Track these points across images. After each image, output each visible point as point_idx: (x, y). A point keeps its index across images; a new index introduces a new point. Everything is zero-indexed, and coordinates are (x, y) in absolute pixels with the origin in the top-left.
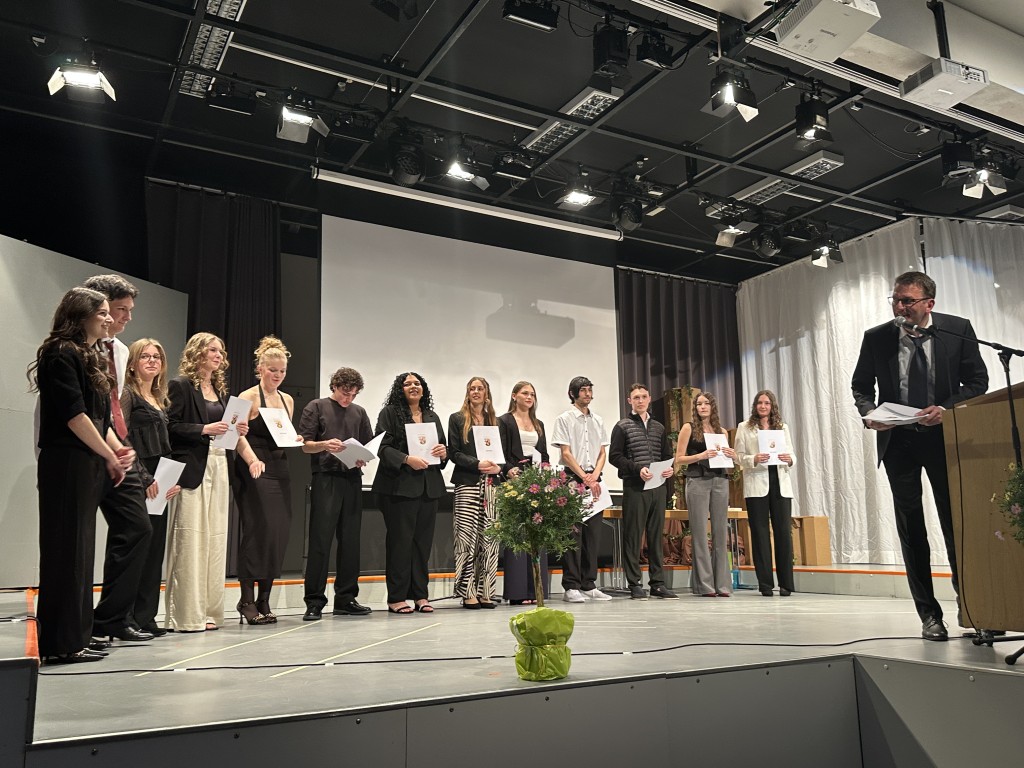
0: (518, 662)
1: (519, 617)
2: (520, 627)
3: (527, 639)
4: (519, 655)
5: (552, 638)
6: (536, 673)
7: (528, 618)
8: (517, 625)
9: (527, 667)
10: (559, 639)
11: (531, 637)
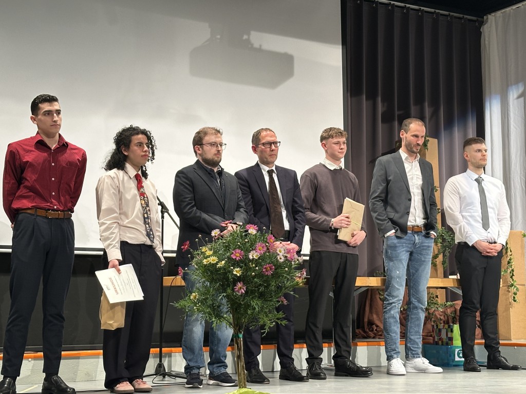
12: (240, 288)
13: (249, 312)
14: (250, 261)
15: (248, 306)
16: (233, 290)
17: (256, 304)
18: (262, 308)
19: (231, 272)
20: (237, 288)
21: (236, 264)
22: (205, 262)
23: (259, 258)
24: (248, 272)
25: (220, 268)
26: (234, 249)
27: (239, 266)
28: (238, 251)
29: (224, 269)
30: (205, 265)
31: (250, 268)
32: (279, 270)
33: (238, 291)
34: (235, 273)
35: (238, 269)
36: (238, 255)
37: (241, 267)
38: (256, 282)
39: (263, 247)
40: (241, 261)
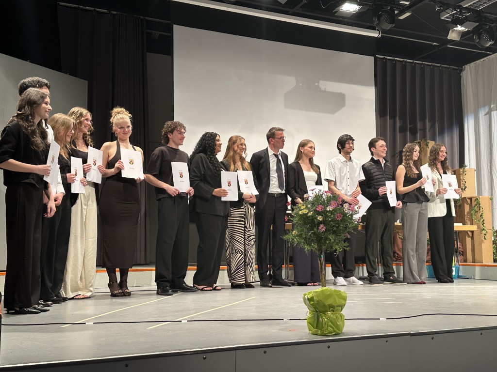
0: (309, 323)
1: (309, 293)
2: (310, 300)
3: (315, 308)
4: (309, 318)
5: (332, 308)
6: (321, 330)
7: (315, 294)
8: (308, 299)
9: (315, 326)
10: (336, 308)
11: (318, 307)
12: (322, 228)
13: (327, 242)
14: (327, 212)
15: (327, 239)
16: (318, 229)
17: (332, 237)
18: (335, 240)
19: (316, 218)
20: (320, 228)
21: (319, 213)
22: (300, 212)
23: (333, 210)
24: (326, 218)
25: (310, 217)
26: (318, 205)
27: (320, 215)
28: (320, 206)
29: (312, 217)
31: (328, 216)
33: (321, 230)
34: (318, 219)
35: (320, 217)
36: (320, 208)
37: (322, 216)
38: (332, 224)
39: (335, 204)
40: (322, 212)
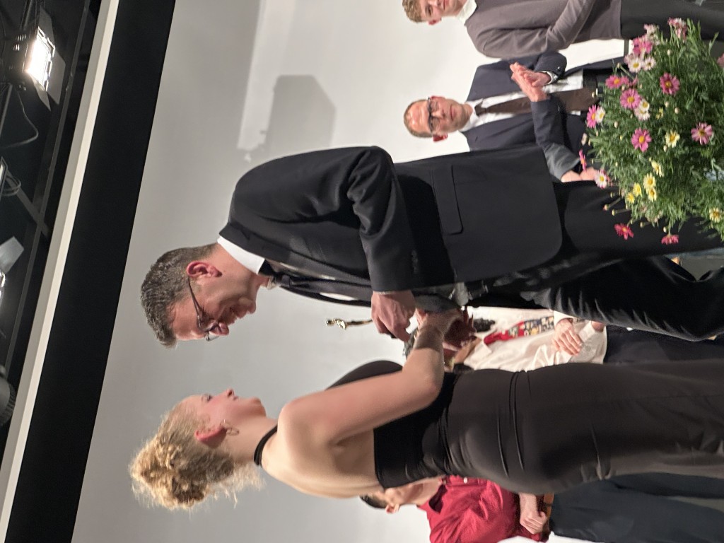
14: (653, 117)
19: (672, 151)
20: (702, 140)
21: (657, 142)
22: (653, 197)
23: (649, 101)
24: (673, 121)
25: (666, 170)
26: (631, 145)
27: (662, 137)
28: (634, 140)
29: (666, 162)
30: (659, 196)
31: (666, 116)
32: (672, 66)
33: (707, 137)
34: (674, 144)
35: (667, 138)
36: (641, 139)
37: (664, 133)
38: (692, 105)
39: (628, 95)
40: (653, 134)
